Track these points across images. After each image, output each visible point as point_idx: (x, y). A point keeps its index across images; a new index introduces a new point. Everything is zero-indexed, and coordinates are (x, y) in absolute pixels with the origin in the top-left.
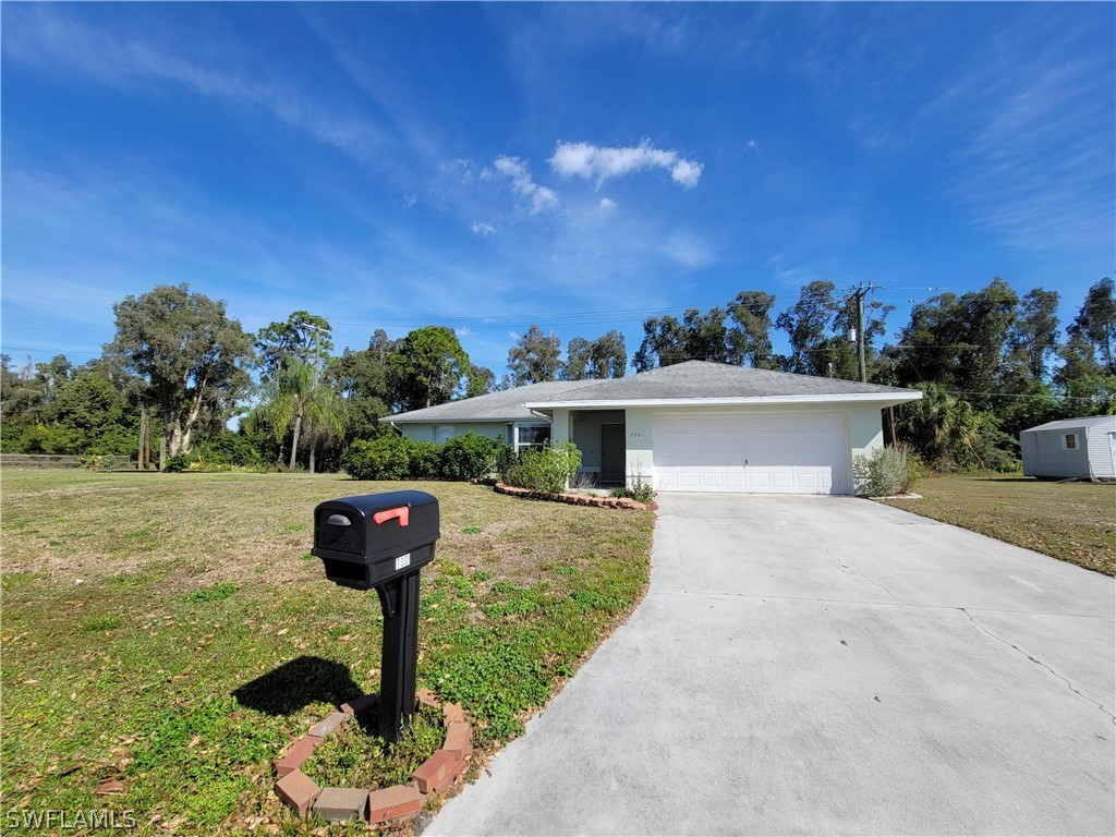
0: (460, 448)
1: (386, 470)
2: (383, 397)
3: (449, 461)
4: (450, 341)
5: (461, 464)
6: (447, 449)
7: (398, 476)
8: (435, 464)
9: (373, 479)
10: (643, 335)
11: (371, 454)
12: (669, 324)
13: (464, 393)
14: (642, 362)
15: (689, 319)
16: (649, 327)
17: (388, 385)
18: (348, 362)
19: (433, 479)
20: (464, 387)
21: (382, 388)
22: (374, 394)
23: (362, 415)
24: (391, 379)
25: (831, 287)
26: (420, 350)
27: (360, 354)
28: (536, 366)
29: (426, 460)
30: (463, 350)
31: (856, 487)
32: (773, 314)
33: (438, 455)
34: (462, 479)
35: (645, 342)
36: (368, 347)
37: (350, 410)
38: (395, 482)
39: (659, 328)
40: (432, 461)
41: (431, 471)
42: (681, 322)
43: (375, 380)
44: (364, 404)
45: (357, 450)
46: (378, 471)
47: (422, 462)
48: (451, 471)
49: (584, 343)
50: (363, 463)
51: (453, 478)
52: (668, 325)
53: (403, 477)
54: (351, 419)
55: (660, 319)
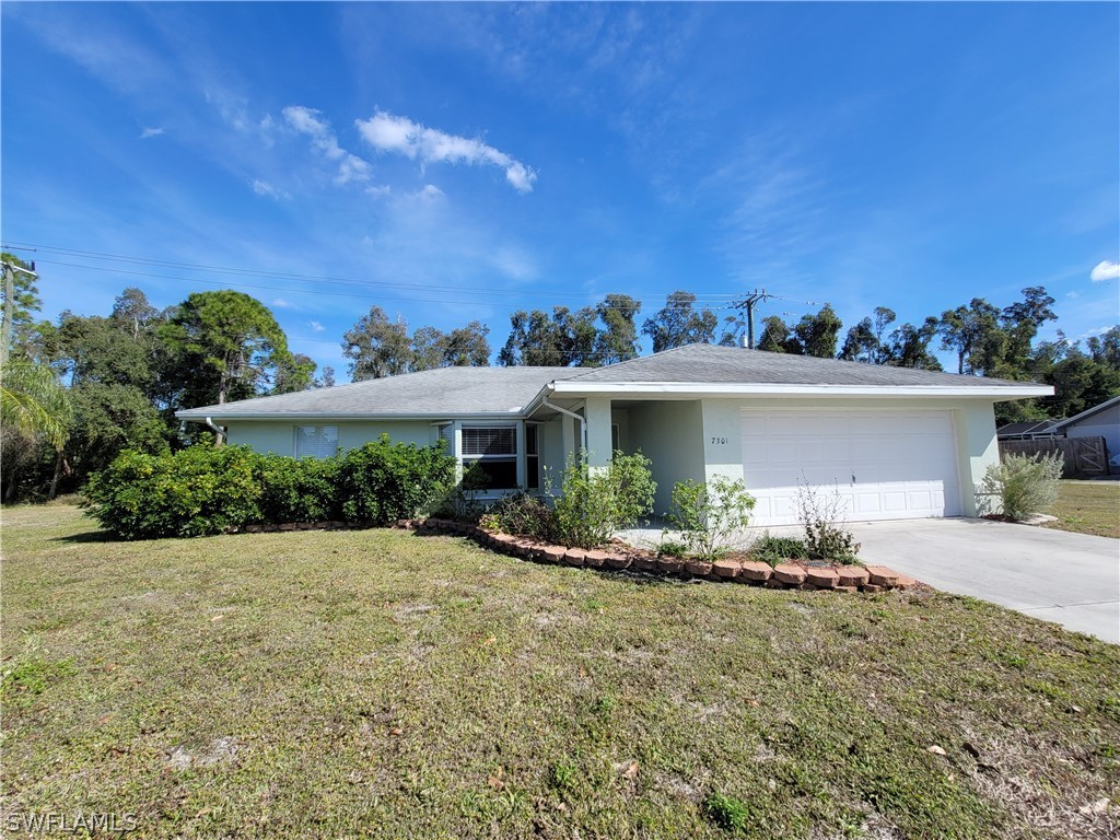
0: (376, 466)
1: (205, 513)
2: (142, 384)
3: (356, 490)
4: (260, 313)
5: (381, 496)
6: (348, 470)
7: (235, 524)
8: (322, 498)
9: (173, 534)
10: (509, 330)
11: (165, 482)
12: (541, 319)
13: (270, 387)
14: (506, 358)
15: (559, 317)
16: (516, 323)
17: (151, 368)
18: (72, 330)
19: (315, 527)
20: (272, 380)
21: (141, 371)
22: (125, 380)
23: (101, 411)
24: (156, 360)
25: (693, 298)
26: (212, 320)
27: (97, 321)
28: (384, 355)
29: (302, 490)
30: (280, 327)
31: (977, 506)
32: (638, 320)
33: (329, 480)
34: (382, 523)
35: (512, 338)
36: (111, 312)
37: (77, 403)
38: (227, 538)
39: (527, 324)
40: (315, 491)
41: (313, 511)
42: (551, 320)
43: (127, 359)
44: (106, 394)
45: (130, 475)
46: (187, 518)
47: (294, 494)
48: (361, 509)
49: (435, 334)
50: (146, 503)
51: (363, 521)
52: (538, 322)
53: (245, 527)
54: (78, 416)
55: (529, 315)
